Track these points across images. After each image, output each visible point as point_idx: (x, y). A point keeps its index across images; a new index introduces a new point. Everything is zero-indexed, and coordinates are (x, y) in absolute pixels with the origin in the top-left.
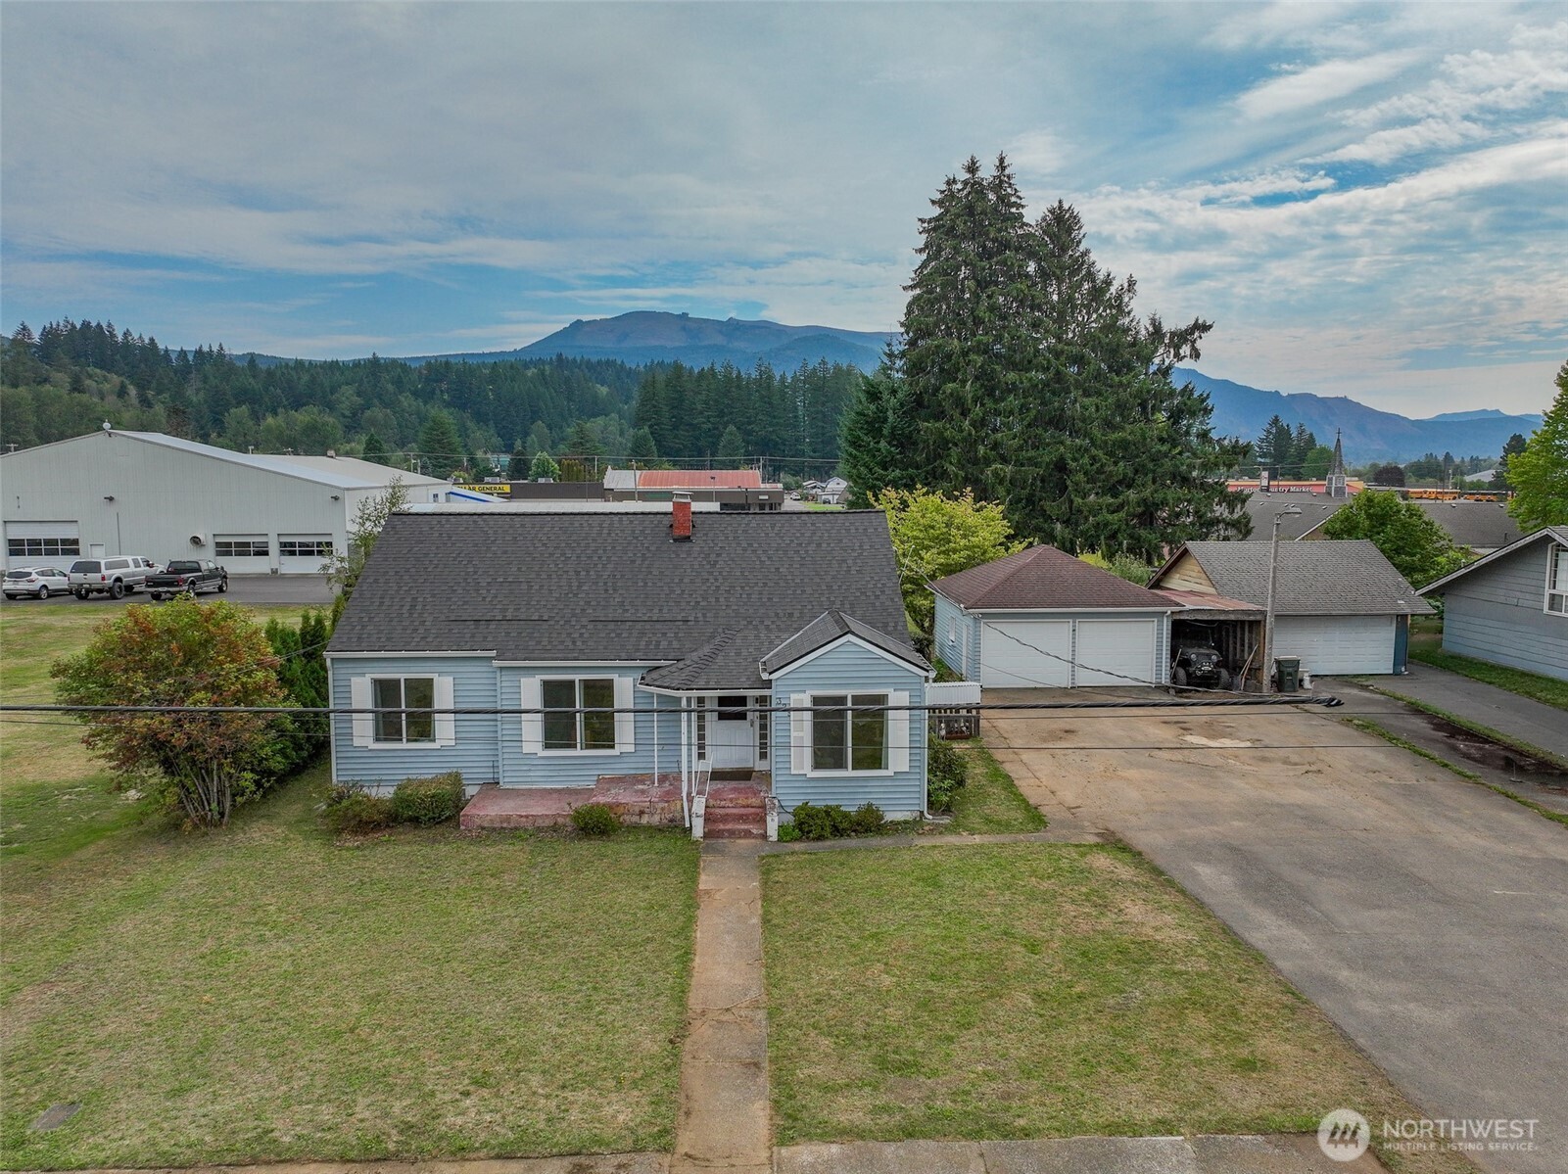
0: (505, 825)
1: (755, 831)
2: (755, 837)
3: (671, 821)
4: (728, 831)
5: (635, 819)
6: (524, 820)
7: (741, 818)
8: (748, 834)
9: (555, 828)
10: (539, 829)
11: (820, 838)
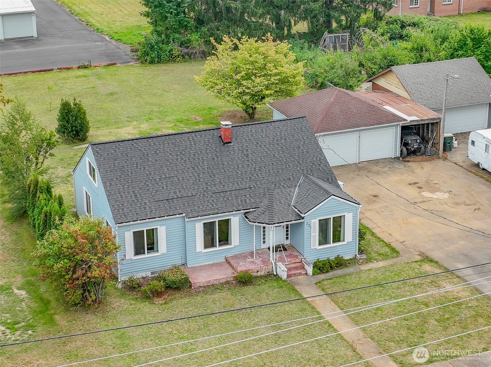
0: (208, 284)
1: (303, 273)
2: (303, 275)
3: (268, 272)
4: (293, 274)
5: (256, 274)
6: (215, 281)
7: (296, 268)
8: (300, 274)
9: (228, 282)
10: (222, 284)
11: (327, 272)
